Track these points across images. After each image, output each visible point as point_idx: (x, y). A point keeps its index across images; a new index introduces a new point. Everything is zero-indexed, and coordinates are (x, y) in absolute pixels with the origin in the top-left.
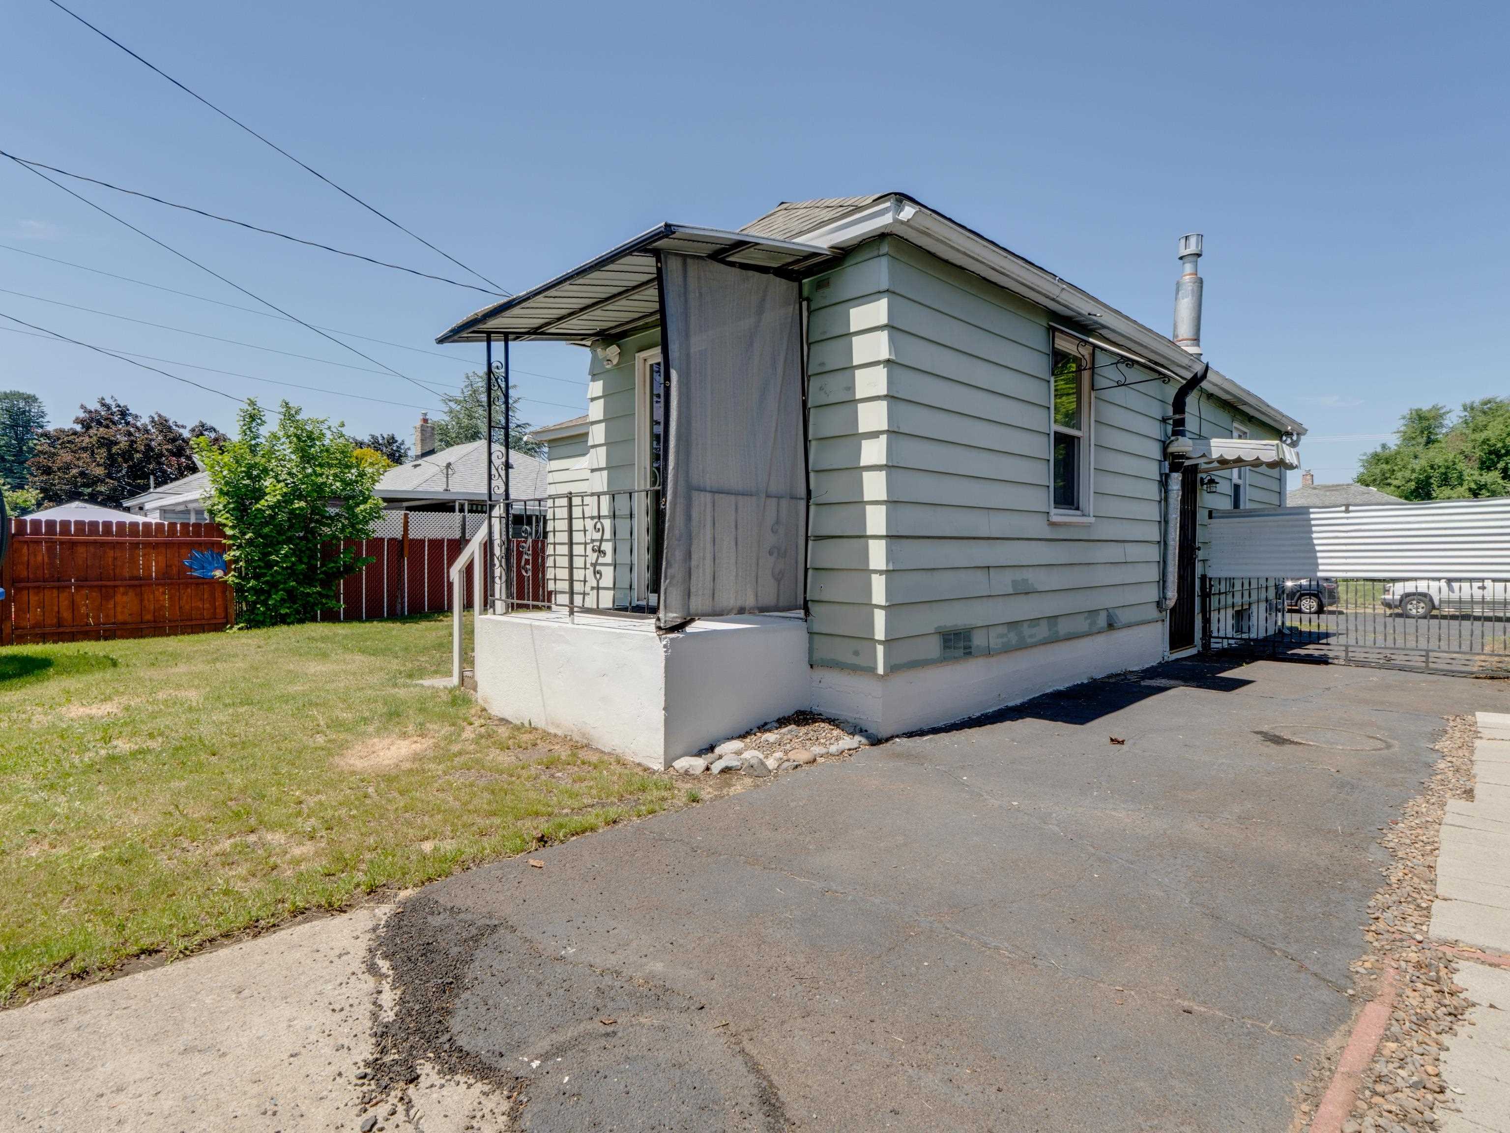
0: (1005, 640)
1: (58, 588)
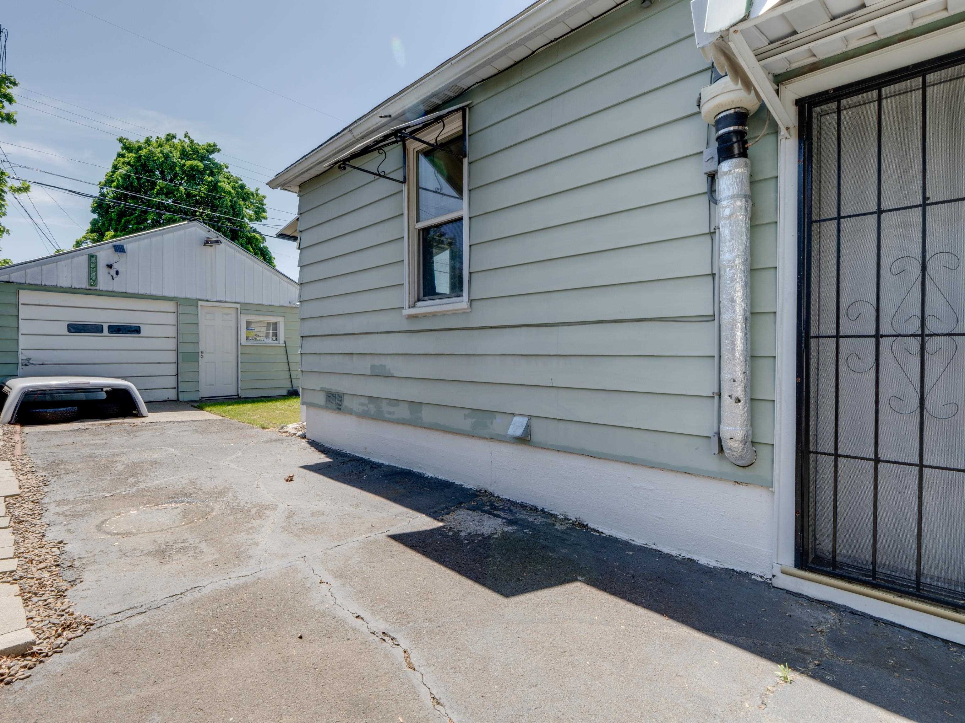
0: (365, 408)
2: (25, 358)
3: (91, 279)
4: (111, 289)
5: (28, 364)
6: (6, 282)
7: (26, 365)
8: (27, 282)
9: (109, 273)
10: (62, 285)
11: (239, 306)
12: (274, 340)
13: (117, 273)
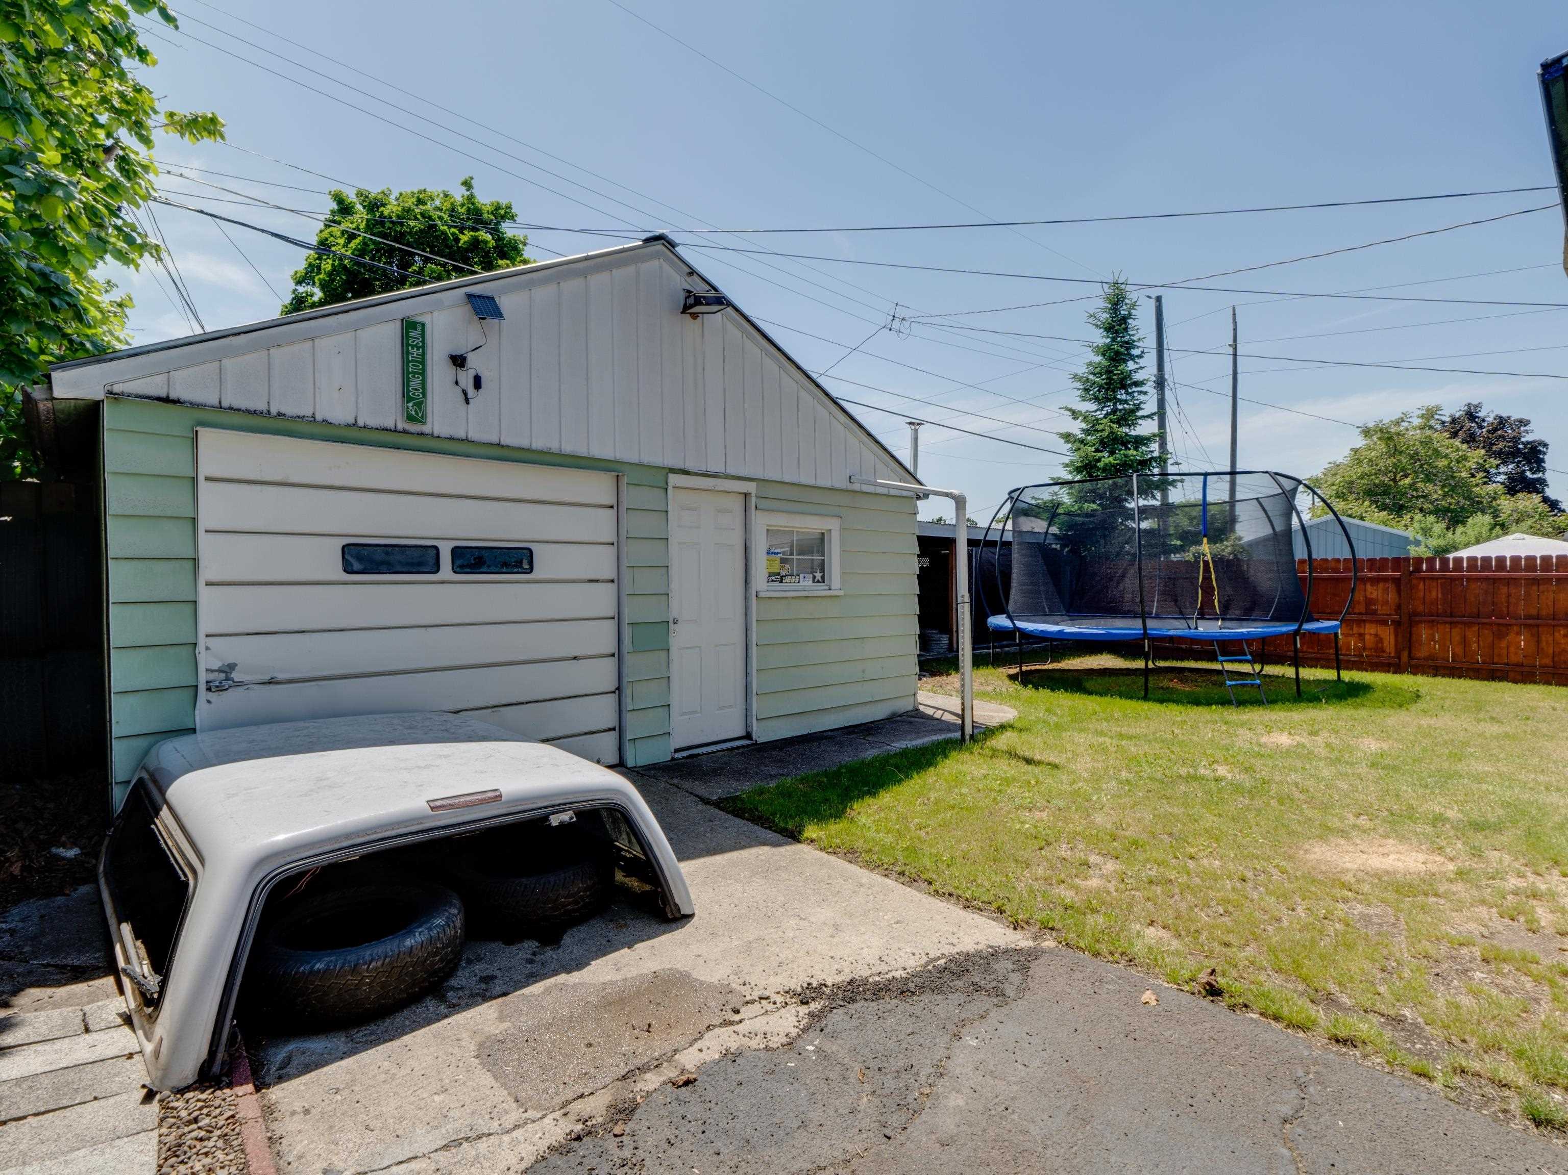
1: (1451, 623)
2: (216, 665)
3: (410, 399)
4: (461, 434)
5: (226, 684)
6: (159, 399)
7: (220, 689)
8: (225, 404)
9: (457, 383)
10: (330, 417)
11: (751, 487)
12: (818, 581)
13: (477, 382)
